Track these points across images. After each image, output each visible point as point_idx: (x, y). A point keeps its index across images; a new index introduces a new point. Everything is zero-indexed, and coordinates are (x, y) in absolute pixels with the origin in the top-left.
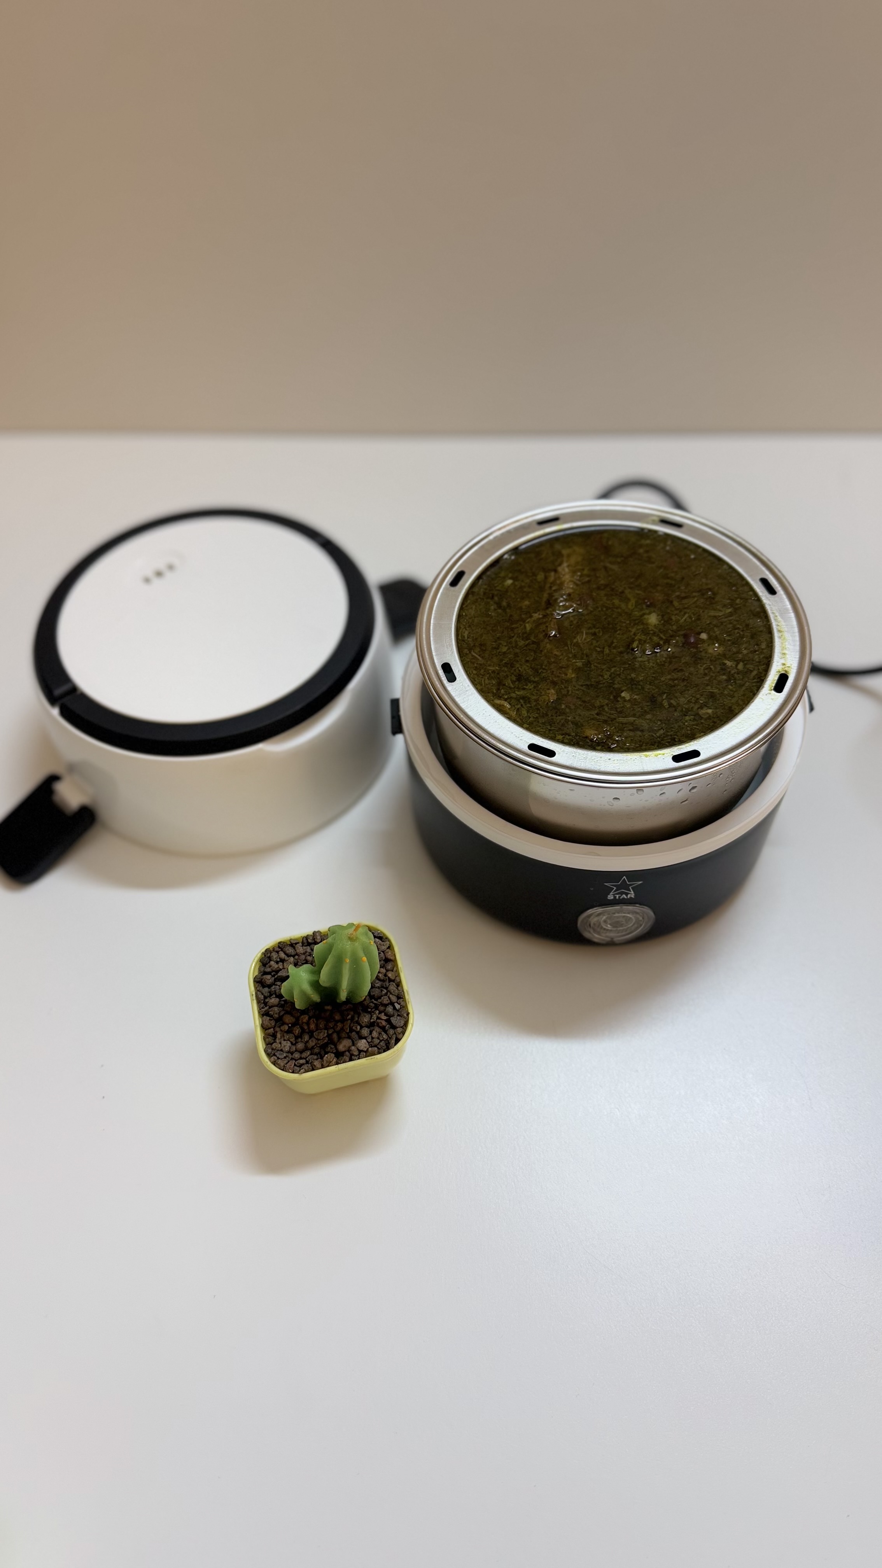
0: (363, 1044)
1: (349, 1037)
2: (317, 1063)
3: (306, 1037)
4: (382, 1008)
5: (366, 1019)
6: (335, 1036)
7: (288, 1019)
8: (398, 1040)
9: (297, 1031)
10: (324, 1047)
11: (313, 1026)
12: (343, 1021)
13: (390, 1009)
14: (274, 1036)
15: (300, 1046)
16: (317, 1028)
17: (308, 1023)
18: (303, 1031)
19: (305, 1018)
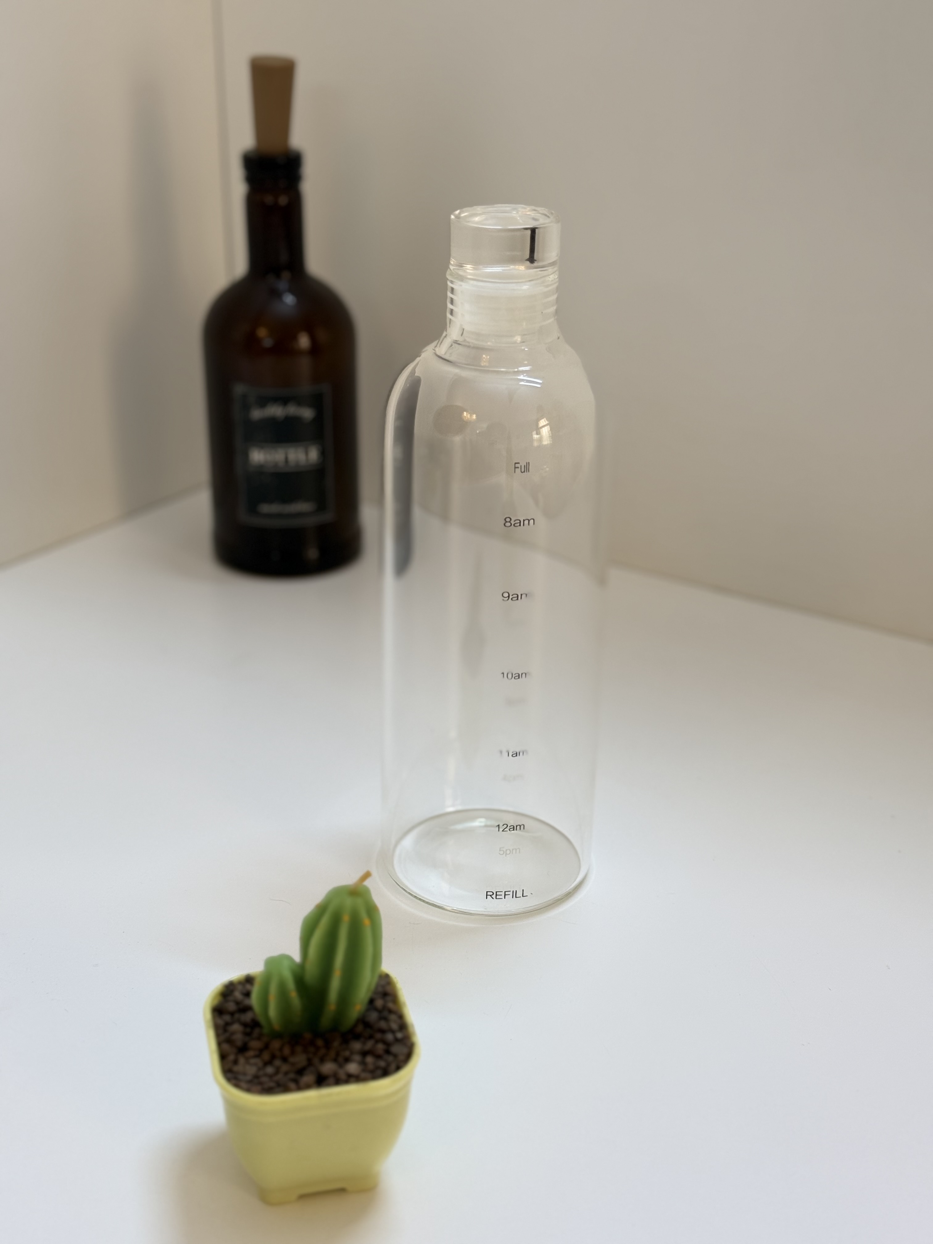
0: (353, 1068)
1: (335, 1060)
2: (292, 1085)
3: (277, 1062)
4: (378, 1036)
5: (357, 1046)
6: (316, 1061)
7: (255, 1044)
8: (398, 1068)
9: (266, 1056)
10: (301, 1072)
11: (287, 1051)
12: (328, 1045)
13: (389, 1037)
14: (236, 1062)
15: (270, 1070)
16: (293, 1053)
17: (281, 1049)
18: (273, 1057)
19: (276, 1044)
